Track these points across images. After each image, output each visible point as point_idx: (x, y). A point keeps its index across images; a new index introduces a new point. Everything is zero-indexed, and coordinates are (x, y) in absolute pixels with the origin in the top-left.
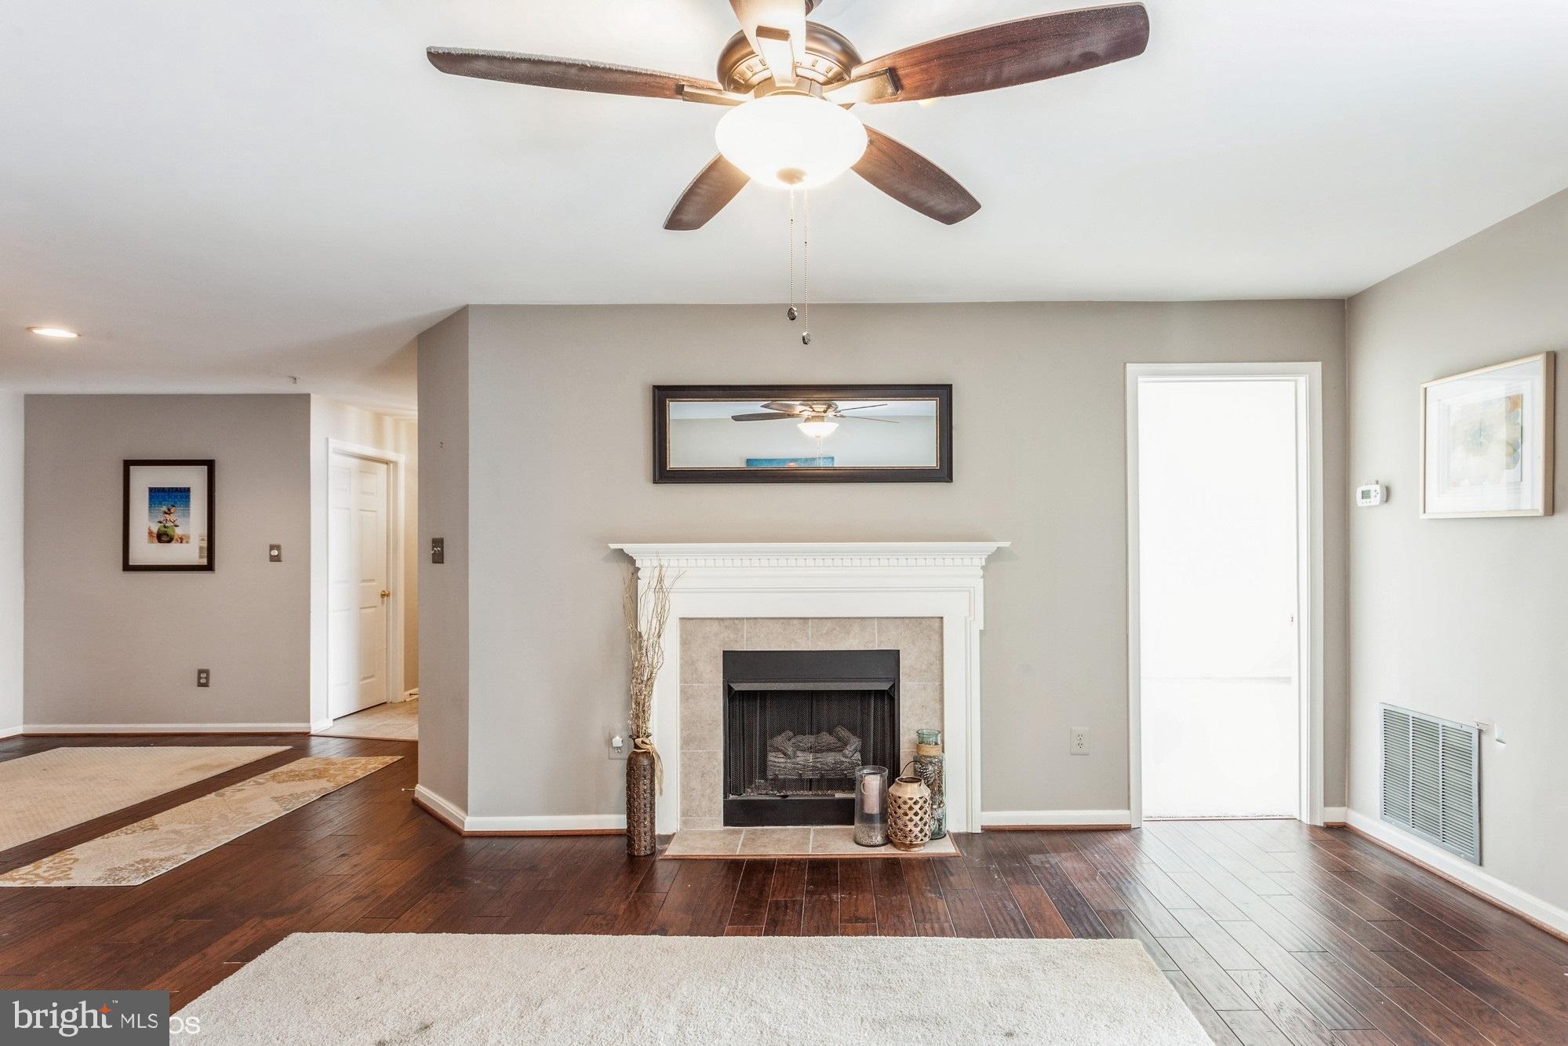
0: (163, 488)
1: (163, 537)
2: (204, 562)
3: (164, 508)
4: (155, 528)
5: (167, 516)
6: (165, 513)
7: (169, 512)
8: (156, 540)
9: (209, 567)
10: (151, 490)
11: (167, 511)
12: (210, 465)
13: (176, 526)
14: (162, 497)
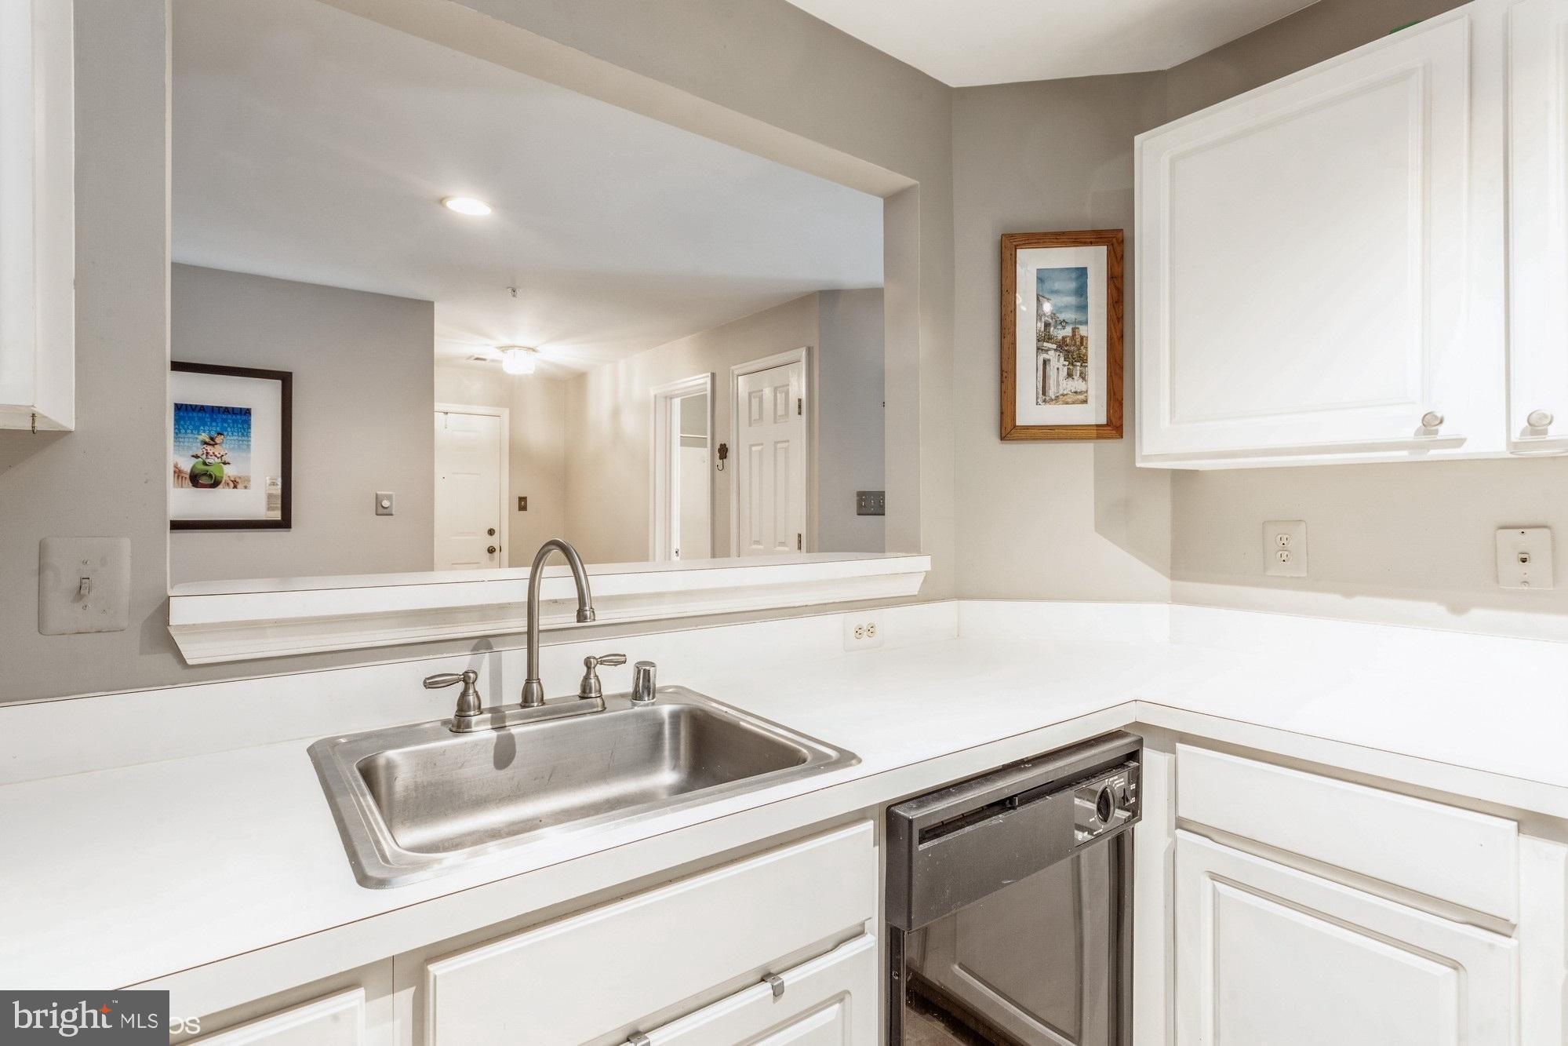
0: (202, 406)
1: (202, 478)
2: (276, 515)
3: (204, 436)
4: (187, 465)
5: (209, 448)
6: (206, 443)
7: (212, 442)
8: (188, 481)
9: (284, 524)
10: (179, 408)
11: (208, 440)
12: (286, 379)
13: (225, 463)
14: (200, 419)
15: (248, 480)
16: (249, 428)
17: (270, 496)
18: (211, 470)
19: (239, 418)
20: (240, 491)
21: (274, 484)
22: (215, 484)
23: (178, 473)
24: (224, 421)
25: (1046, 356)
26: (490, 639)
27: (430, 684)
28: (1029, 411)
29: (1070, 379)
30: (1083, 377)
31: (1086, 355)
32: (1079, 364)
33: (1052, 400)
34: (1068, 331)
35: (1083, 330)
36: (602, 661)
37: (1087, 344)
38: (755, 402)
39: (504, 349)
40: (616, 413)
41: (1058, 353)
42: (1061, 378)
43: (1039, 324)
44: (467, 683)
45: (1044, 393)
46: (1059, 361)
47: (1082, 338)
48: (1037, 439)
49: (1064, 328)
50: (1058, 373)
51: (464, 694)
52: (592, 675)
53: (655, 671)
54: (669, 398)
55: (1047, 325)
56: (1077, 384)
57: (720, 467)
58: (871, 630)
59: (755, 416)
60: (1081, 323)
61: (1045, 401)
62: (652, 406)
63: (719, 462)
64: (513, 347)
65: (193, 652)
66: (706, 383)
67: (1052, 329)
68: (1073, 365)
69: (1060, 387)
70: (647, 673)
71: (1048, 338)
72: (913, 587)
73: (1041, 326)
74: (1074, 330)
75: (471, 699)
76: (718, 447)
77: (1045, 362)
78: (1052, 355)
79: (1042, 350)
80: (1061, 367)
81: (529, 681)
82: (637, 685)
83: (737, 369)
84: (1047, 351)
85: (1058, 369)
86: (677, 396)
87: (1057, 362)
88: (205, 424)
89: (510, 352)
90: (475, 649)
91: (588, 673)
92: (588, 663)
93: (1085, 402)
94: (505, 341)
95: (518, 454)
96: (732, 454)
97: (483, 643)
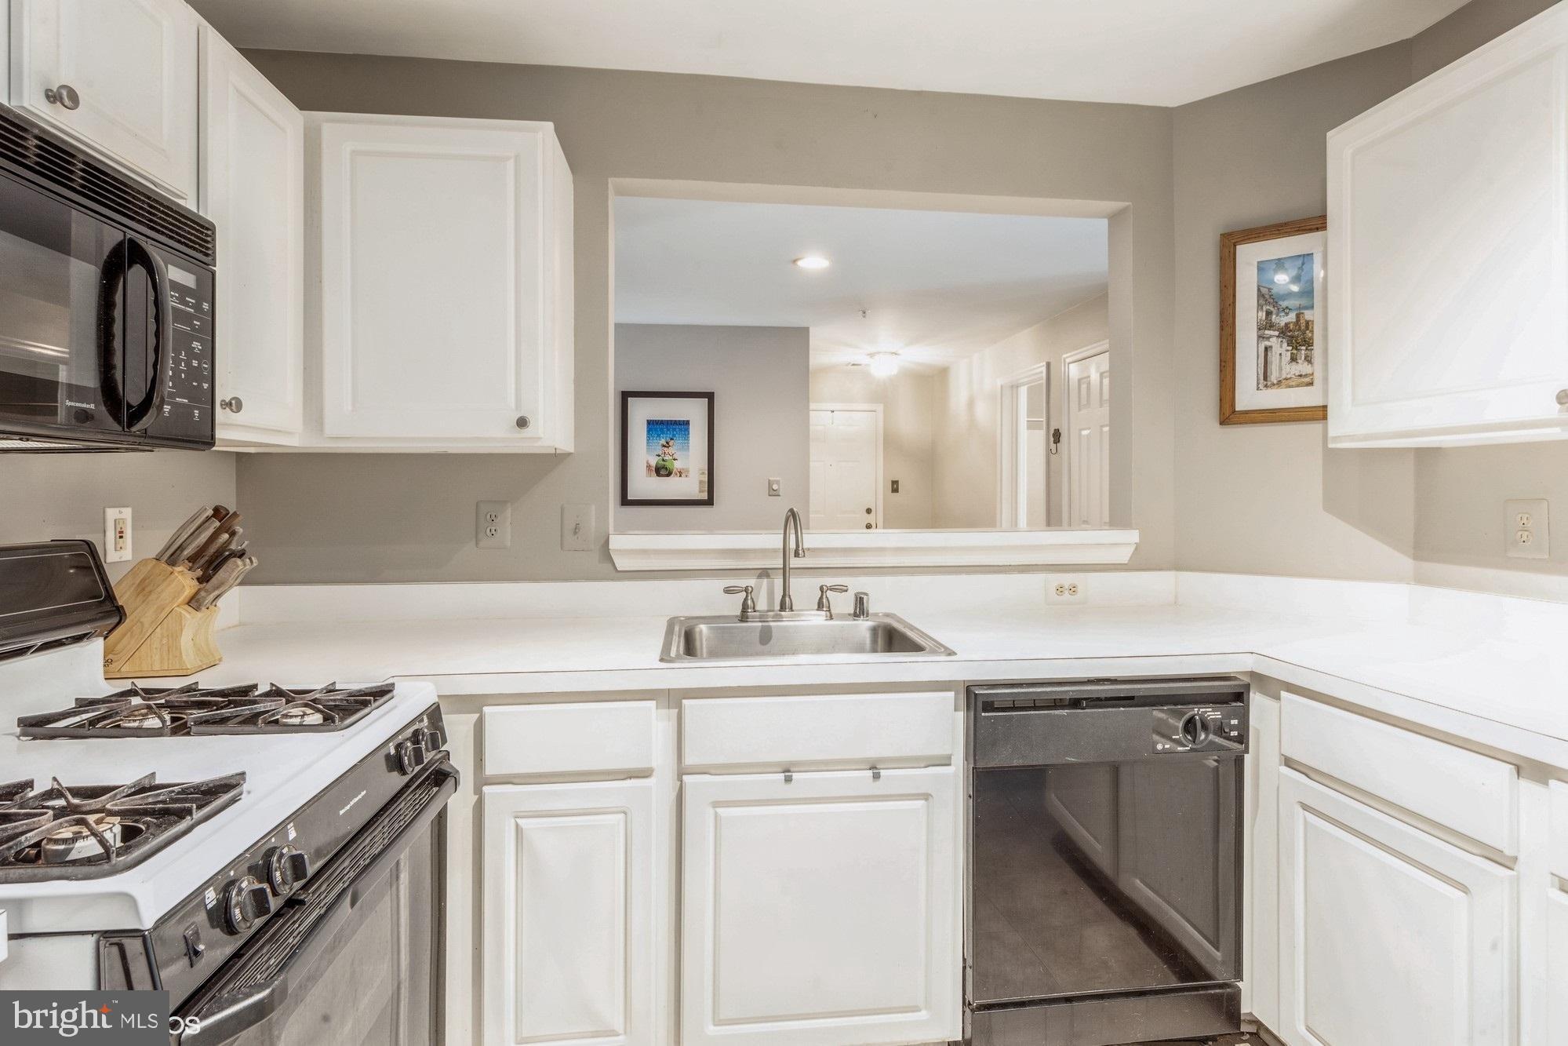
0: (662, 421)
1: (662, 471)
2: (704, 496)
3: (663, 442)
4: (654, 461)
5: (666, 449)
6: (664, 446)
7: (667, 445)
8: (654, 473)
9: (709, 502)
10: (649, 422)
11: (665, 444)
12: (710, 396)
13: (674, 460)
14: (662, 430)
15: (688, 471)
16: (689, 434)
17: (701, 482)
18: (667, 464)
19: (681, 427)
20: (683, 479)
21: (703, 473)
22: (669, 474)
23: (649, 467)
24: (674, 430)
25: (1267, 343)
26: (769, 571)
27: (728, 591)
28: (1249, 395)
29: (1294, 363)
30: (1309, 360)
31: (1312, 338)
32: (1304, 348)
33: (1274, 385)
34: (1292, 317)
35: (1308, 315)
36: (832, 589)
37: (1312, 327)
38: (1084, 386)
39: (871, 355)
40: (971, 404)
41: (1280, 340)
42: (1283, 363)
43: (1260, 314)
44: (747, 593)
45: (1265, 378)
46: (1281, 347)
47: (1307, 323)
48: (1256, 423)
49: (1287, 314)
50: (1281, 358)
51: (746, 599)
52: (824, 597)
53: (868, 599)
54: (1015, 387)
55: (1269, 313)
56: (1302, 367)
57: (1054, 451)
58: (1073, 589)
59: (1084, 401)
60: (1306, 308)
61: (1266, 386)
62: (999, 395)
63: (1053, 446)
64: (879, 353)
65: (622, 563)
66: (1042, 372)
67: (1274, 316)
68: (1296, 349)
69: (1283, 372)
70: (861, 599)
71: (1271, 326)
72: (1123, 556)
73: (1262, 315)
74: (1298, 316)
75: (749, 602)
76: (1052, 432)
77: (1266, 349)
78: (1274, 342)
79: (1263, 338)
80: (1283, 351)
81: (784, 596)
82: (856, 609)
83: (1068, 357)
84: (1268, 338)
85: (1280, 354)
86: (1023, 384)
87: (1280, 349)
88: (663, 433)
89: (876, 357)
90: (760, 576)
91: (822, 595)
92: (821, 589)
93: (1311, 384)
94: (872, 349)
95: (891, 443)
96: (1063, 438)
97: (764, 573)
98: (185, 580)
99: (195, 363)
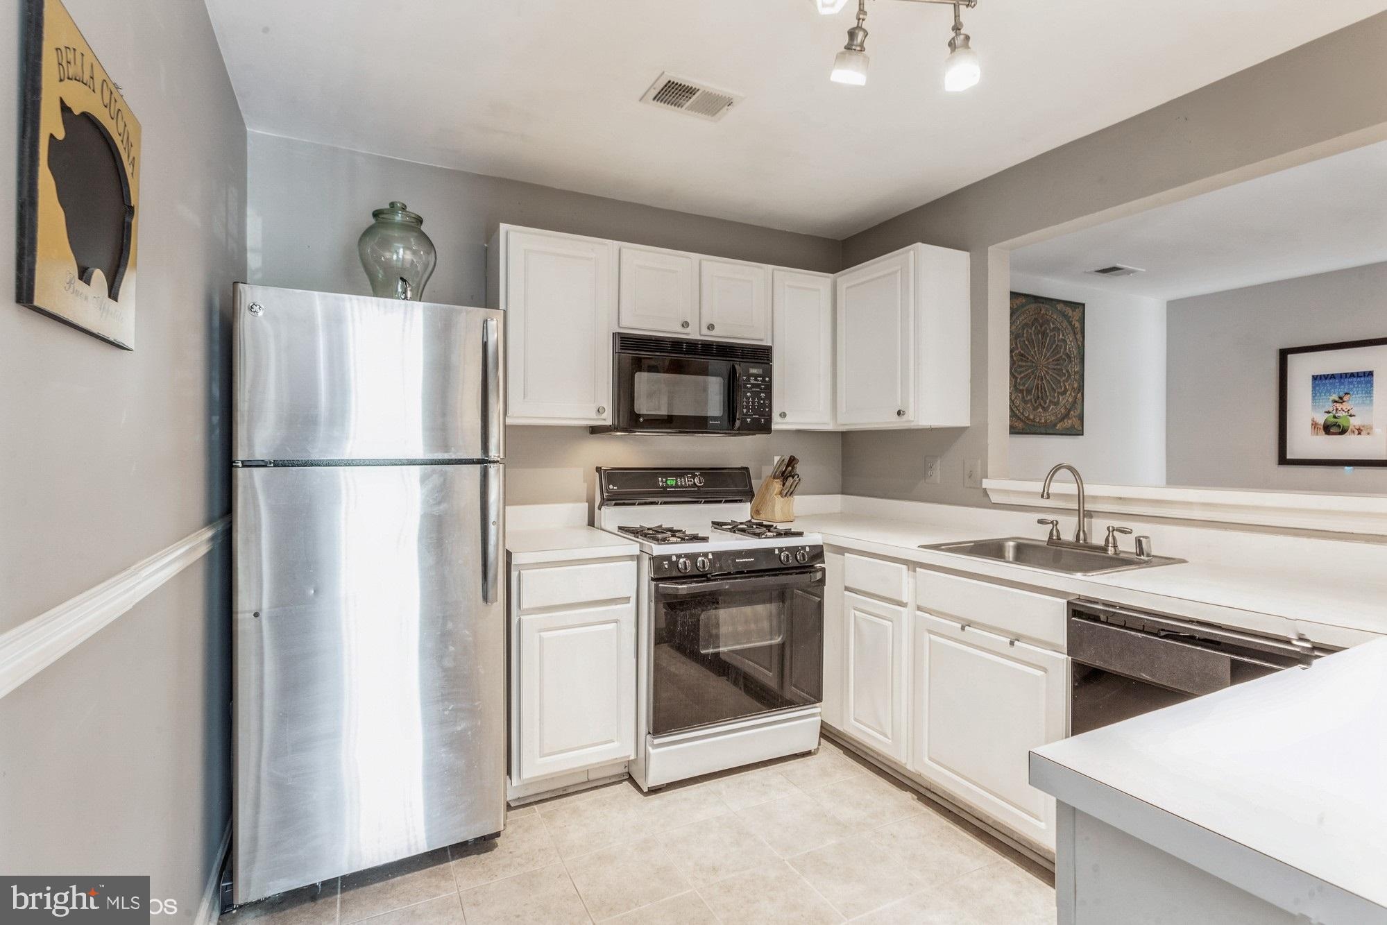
0: (1333, 374)
1: (1332, 428)
3: (1334, 397)
5: (1338, 404)
6: (1336, 401)
7: (1340, 401)
8: (1320, 432)
10: (1316, 378)
11: (1337, 399)
13: (1351, 416)
14: (1331, 384)
15: (1370, 428)
16: (1372, 386)
20: (1363, 437)
23: (1315, 425)
24: (1351, 382)
27: (1040, 522)
36: (1117, 530)
44: (1053, 525)
51: (1052, 529)
52: (1111, 535)
53: (1149, 542)
65: (994, 498)
70: (1140, 542)
75: (1054, 532)
81: (1079, 531)
82: (1136, 549)
91: (1109, 534)
92: (1108, 528)
98: (777, 486)
99: (762, 402)
